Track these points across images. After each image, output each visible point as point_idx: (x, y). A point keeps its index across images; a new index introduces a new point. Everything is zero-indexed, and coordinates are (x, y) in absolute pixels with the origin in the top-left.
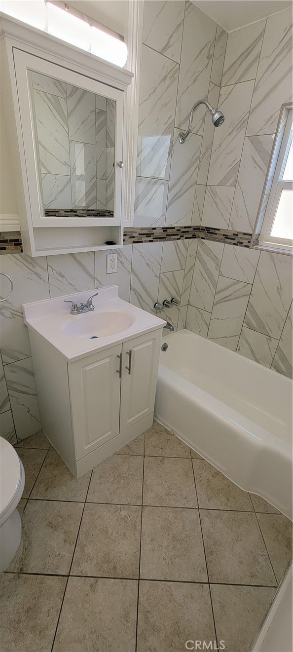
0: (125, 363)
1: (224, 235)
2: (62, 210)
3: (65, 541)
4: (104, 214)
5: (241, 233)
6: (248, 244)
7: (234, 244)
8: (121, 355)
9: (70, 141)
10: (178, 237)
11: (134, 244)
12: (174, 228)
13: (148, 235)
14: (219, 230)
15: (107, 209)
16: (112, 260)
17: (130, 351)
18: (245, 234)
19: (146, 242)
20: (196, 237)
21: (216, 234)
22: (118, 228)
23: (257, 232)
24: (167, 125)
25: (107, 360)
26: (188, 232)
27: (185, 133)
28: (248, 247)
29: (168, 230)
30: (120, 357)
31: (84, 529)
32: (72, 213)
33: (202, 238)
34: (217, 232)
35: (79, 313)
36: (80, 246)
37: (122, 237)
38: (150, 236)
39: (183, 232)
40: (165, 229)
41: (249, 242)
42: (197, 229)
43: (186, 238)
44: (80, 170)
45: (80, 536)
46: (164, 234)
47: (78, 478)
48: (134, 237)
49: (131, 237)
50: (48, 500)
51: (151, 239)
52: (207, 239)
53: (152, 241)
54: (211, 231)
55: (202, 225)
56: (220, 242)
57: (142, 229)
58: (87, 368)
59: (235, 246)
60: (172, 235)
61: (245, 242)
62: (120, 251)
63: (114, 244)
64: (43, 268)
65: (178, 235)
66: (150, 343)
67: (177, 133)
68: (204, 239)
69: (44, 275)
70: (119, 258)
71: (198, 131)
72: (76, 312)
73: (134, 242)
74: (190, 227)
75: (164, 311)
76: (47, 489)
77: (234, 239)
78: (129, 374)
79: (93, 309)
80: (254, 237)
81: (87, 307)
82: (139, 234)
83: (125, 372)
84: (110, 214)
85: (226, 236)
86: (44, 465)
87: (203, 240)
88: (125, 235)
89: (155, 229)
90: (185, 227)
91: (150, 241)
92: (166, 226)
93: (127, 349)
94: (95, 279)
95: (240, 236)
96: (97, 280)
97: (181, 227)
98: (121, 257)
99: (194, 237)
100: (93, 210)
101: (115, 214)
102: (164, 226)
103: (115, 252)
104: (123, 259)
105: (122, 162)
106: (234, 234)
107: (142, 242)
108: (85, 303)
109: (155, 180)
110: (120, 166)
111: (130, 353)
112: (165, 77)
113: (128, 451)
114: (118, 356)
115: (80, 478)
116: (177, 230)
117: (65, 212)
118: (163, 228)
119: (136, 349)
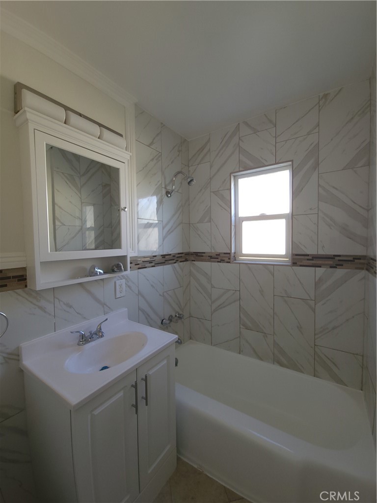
0: (141, 393)
1: (209, 256)
5: (221, 253)
6: (229, 261)
7: (218, 262)
8: (136, 384)
9: (82, 203)
10: (174, 261)
11: (140, 270)
12: (170, 255)
13: (150, 262)
14: (204, 253)
16: (121, 286)
17: (146, 377)
18: (225, 253)
19: (149, 267)
20: (188, 261)
21: (203, 256)
22: (124, 257)
23: (233, 251)
24: (157, 186)
25: (121, 394)
26: (181, 257)
27: (170, 191)
28: (229, 262)
29: (166, 257)
30: (135, 386)
33: (193, 261)
35: (87, 342)
37: (129, 265)
38: (152, 263)
39: (177, 257)
41: (229, 259)
42: (188, 254)
43: (181, 262)
46: (163, 260)
48: (138, 264)
49: (136, 265)
52: (197, 261)
53: (154, 266)
54: (199, 254)
55: (191, 251)
56: (207, 261)
57: (144, 257)
60: (169, 260)
61: (226, 259)
62: (128, 277)
64: (49, 302)
67: (164, 192)
69: (49, 308)
70: (126, 283)
71: (178, 190)
72: (84, 342)
73: (139, 268)
74: (183, 253)
75: (170, 326)
77: (218, 258)
78: (147, 405)
79: (102, 336)
80: (232, 255)
81: (96, 334)
82: (143, 262)
83: (142, 403)
84: (119, 246)
85: (211, 257)
88: (131, 263)
89: (156, 256)
90: (179, 254)
92: (164, 254)
93: (142, 375)
94: (104, 305)
95: (221, 255)
96: (107, 306)
97: (176, 254)
98: (128, 282)
99: (186, 260)
101: (122, 246)
102: (162, 254)
103: (122, 278)
104: (130, 283)
106: (216, 255)
107: (146, 267)
108: (94, 330)
110: (124, 210)
111: (146, 379)
114: (133, 386)
116: (173, 256)
118: (162, 255)
119: (151, 373)
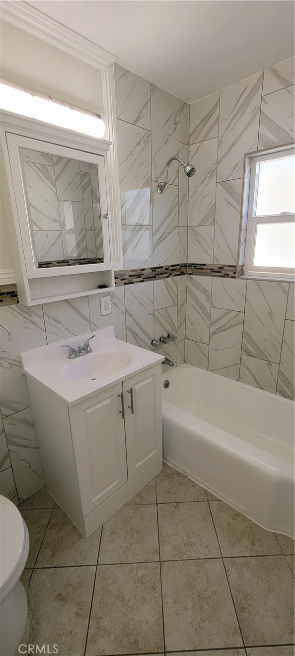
0: (127, 402)
1: (210, 269)
2: (55, 261)
3: (77, 614)
4: (95, 261)
5: (226, 266)
6: (234, 275)
7: (221, 276)
8: (122, 394)
9: (59, 201)
10: (167, 275)
11: (126, 286)
12: (162, 267)
13: (138, 276)
14: (205, 265)
15: (98, 257)
16: (106, 302)
17: (131, 389)
18: (229, 266)
19: (137, 282)
20: (184, 274)
21: (203, 269)
22: (109, 272)
23: (240, 263)
24: (145, 180)
25: (109, 401)
26: (176, 269)
27: (162, 184)
28: (235, 277)
29: (157, 270)
30: (122, 396)
31: (97, 598)
32: (65, 263)
33: (190, 274)
34: (203, 267)
35: (77, 356)
36: (74, 292)
37: (113, 280)
38: (140, 277)
39: (171, 270)
40: (154, 269)
41: (235, 273)
42: (184, 266)
43: (175, 276)
44: (70, 224)
45: (94, 607)
46: (154, 274)
47: (87, 536)
48: (125, 279)
49: (122, 280)
50: (55, 567)
51: (141, 279)
52: (195, 275)
53: (143, 281)
54: (198, 267)
55: (188, 263)
56: (207, 275)
57: (132, 271)
58: (89, 411)
59: (222, 278)
60: (160, 274)
61: (231, 273)
62: (113, 293)
63: (107, 287)
64: (39, 317)
65: (167, 273)
66: (151, 379)
67: (155, 185)
68: (192, 274)
69: (40, 322)
70: (112, 300)
71: (173, 182)
72: (74, 356)
73: (125, 284)
74: (178, 265)
75: (161, 348)
76: (54, 554)
77: (221, 272)
78: (133, 413)
79: (91, 351)
80: (238, 268)
81: (84, 349)
82: (130, 276)
83: (128, 412)
84: (101, 260)
85: (212, 270)
86: (49, 526)
87: (191, 276)
88: (116, 278)
89: (144, 269)
90: (173, 266)
91: (141, 281)
92: (155, 266)
93: (127, 387)
94: (90, 322)
95: (225, 268)
96: (93, 323)
97: (169, 266)
98: (114, 299)
99: (182, 274)
100: (85, 259)
101: (105, 260)
102: (152, 267)
103: (107, 294)
104: (116, 301)
105: (107, 214)
106: (219, 268)
107: (133, 283)
108: (82, 346)
109: (139, 227)
110: (106, 218)
111: (131, 392)
112: (140, 142)
113: (138, 501)
114: (119, 396)
115: (89, 537)
116: (165, 269)
117: (58, 263)
118: (152, 269)
119: (136, 387)
